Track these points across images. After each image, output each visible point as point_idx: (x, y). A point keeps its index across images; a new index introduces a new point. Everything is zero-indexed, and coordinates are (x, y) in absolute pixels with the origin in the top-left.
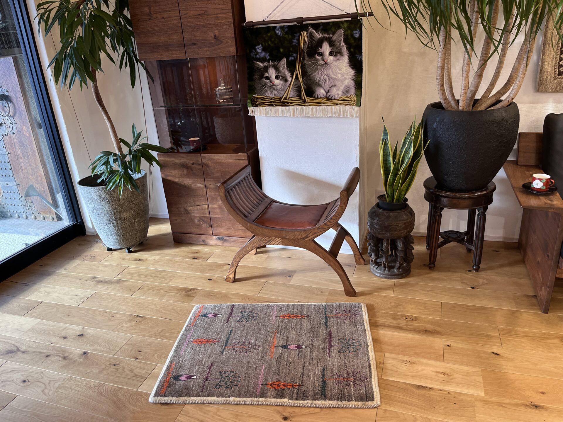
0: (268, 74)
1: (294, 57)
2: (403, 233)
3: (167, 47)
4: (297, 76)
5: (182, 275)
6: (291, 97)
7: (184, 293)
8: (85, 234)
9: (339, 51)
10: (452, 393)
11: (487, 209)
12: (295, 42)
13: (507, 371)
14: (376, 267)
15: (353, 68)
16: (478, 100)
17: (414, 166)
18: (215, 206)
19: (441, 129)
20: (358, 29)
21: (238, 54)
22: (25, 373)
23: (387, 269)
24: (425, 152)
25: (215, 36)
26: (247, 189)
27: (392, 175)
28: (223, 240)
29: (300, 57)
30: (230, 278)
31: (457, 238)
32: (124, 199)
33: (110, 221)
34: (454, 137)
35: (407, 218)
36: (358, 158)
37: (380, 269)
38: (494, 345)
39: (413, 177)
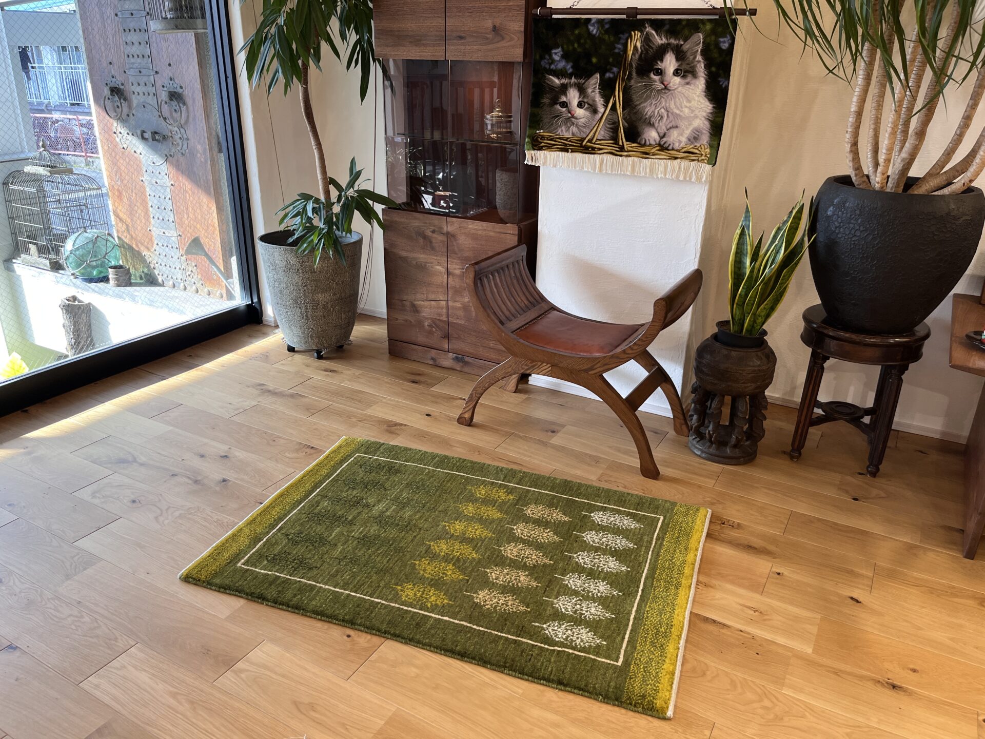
0: (567, 98)
1: (613, 73)
2: (748, 387)
3: (418, 40)
4: (614, 105)
6: (600, 140)
7: (385, 427)
8: (262, 323)
9: (690, 69)
10: (758, 639)
12: (619, 49)
13: (865, 628)
14: (698, 439)
17: (784, 276)
19: (839, 219)
20: (728, 36)
21: (527, 61)
22: (138, 491)
23: (714, 446)
25: (494, 27)
27: (745, 287)
28: (463, 362)
29: (624, 74)
30: (465, 418)
31: (848, 414)
32: (320, 272)
33: (297, 303)
34: (858, 233)
35: (759, 363)
36: (698, 256)
37: (704, 445)
38: (858, 588)
39: (781, 296)
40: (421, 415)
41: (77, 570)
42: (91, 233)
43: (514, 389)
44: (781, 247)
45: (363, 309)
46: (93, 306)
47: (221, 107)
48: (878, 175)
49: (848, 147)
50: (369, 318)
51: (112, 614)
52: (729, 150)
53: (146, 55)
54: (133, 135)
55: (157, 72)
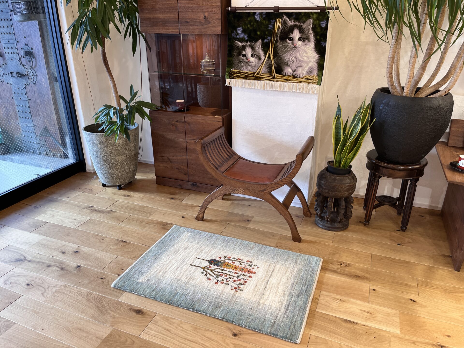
0: (245, 52)
1: (268, 39)
2: (345, 194)
3: (165, 23)
4: (269, 55)
5: (161, 211)
7: (161, 226)
8: (86, 171)
9: (306, 38)
10: (373, 329)
11: (418, 180)
12: (271, 27)
13: (420, 315)
14: (320, 220)
15: (317, 53)
16: (420, 88)
17: (360, 139)
18: (192, 158)
19: (386, 110)
20: (325, 20)
21: (223, 34)
22: (30, 278)
23: (329, 222)
24: (370, 128)
25: (205, 16)
26: (220, 146)
27: (341, 145)
28: (196, 186)
29: (274, 40)
30: (200, 217)
31: (390, 202)
32: (118, 145)
33: (106, 162)
34: (396, 118)
35: (350, 182)
36: (314, 129)
37: (324, 222)
39: (359, 149)
40: (179, 217)
41: (2, 331)
49: (387, 75)
53: (11, 33)
54: (6, 74)
55: (18, 42)
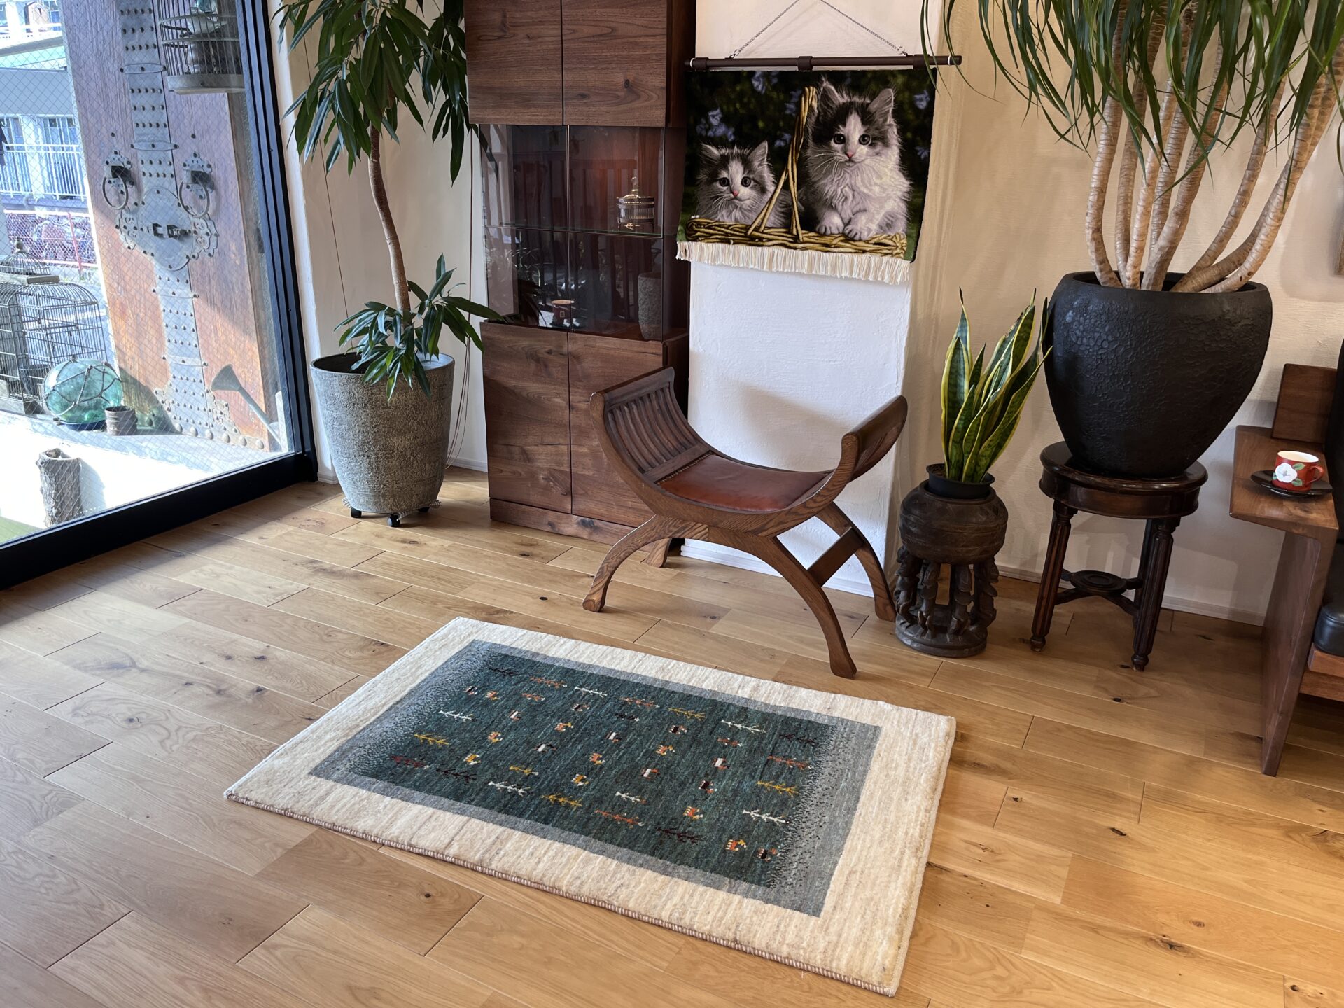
0: (728, 173)
1: (785, 141)
2: (971, 551)
3: (527, 99)
4: (787, 182)
8: (316, 478)
9: (880, 136)
10: (987, 886)
12: (791, 110)
13: (1131, 869)
14: (907, 624)
15: (907, 176)
17: (1013, 403)
18: (585, 450)
19: (1081, 327)
21: (670, 125)
22: (137, 707)
23: (928, 632)
25: (627, 82)
27: (963, 418)
28: (591, 527)
29: (798, 142)
30: (594, 601)
31: (1105, 588)
32: (396, 407)
33: (363, 449)
34: (1106, 345)
35: (984, 519)
36: (901, 379)
37: (915, 631)
38: (1121, 815)
39: (1011, 430)
40: (533, 598)
41: (50, 813)
42: (83, 364)
43: (661, 562)
44: (1008, 364)
45: (456, 460)
46: (83, 463)
47: (262, 190)
48: (1129, 268)
49: (1089, 233)
50: (464, 472)
51: (97, 872)
52: (939, 241)
53: (162, 124)
54: (142, 229)
55: (176, 146)
